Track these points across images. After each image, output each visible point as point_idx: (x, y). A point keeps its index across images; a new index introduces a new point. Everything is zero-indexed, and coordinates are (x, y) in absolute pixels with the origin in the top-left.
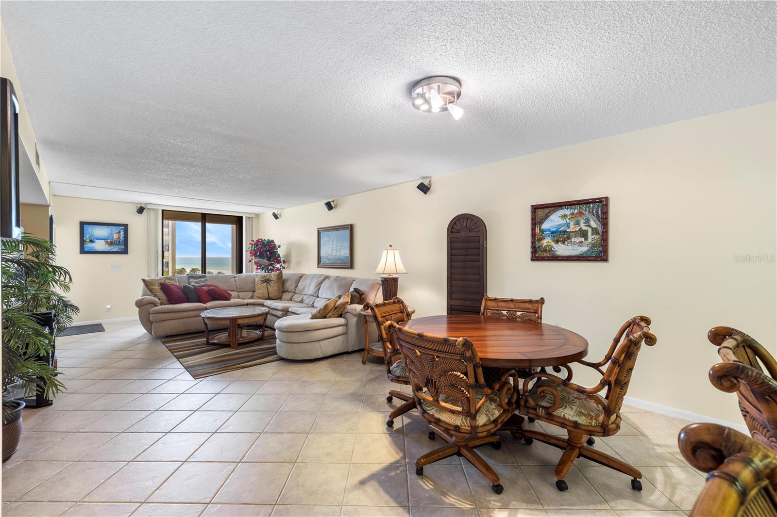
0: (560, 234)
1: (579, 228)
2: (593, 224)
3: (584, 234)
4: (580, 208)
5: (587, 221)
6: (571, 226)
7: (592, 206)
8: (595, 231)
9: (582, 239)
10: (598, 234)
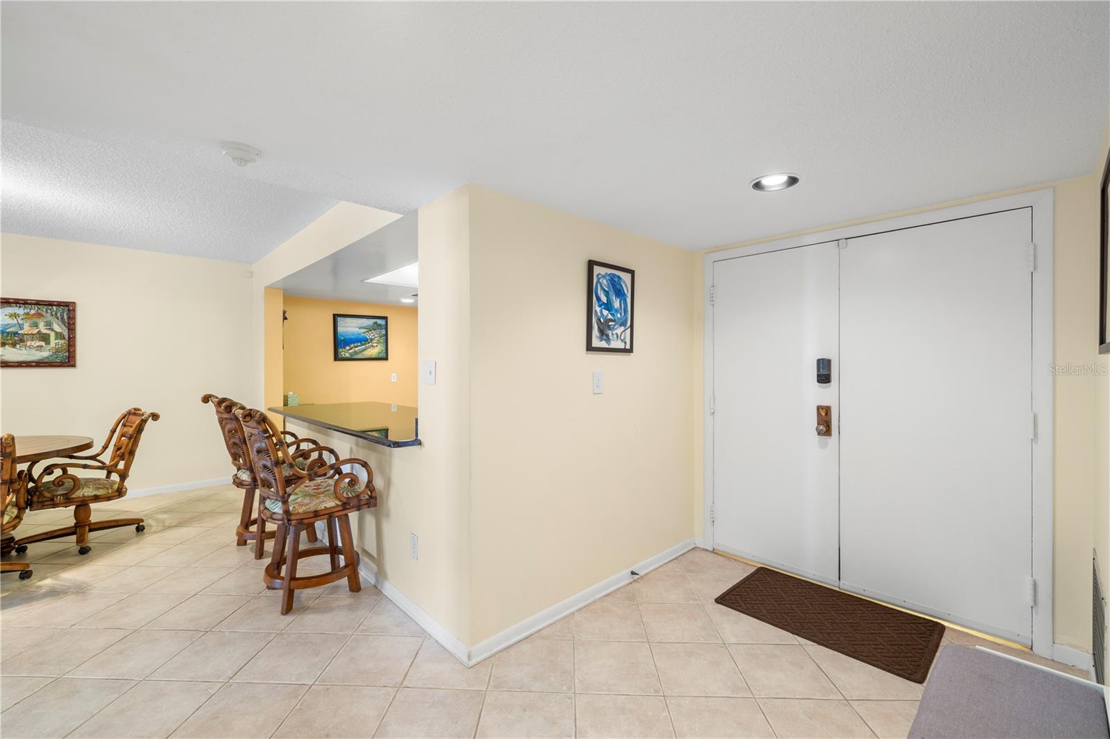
0: (7, 336)
1: (37, 330)
2: (57, 328)
3: (45, 338)
4: (39, 309)
5: (49, 325)
6: (25, 327)
7: (55, 309)
8: (59, 336)
9: (43, 344)
10: (64, 338)
